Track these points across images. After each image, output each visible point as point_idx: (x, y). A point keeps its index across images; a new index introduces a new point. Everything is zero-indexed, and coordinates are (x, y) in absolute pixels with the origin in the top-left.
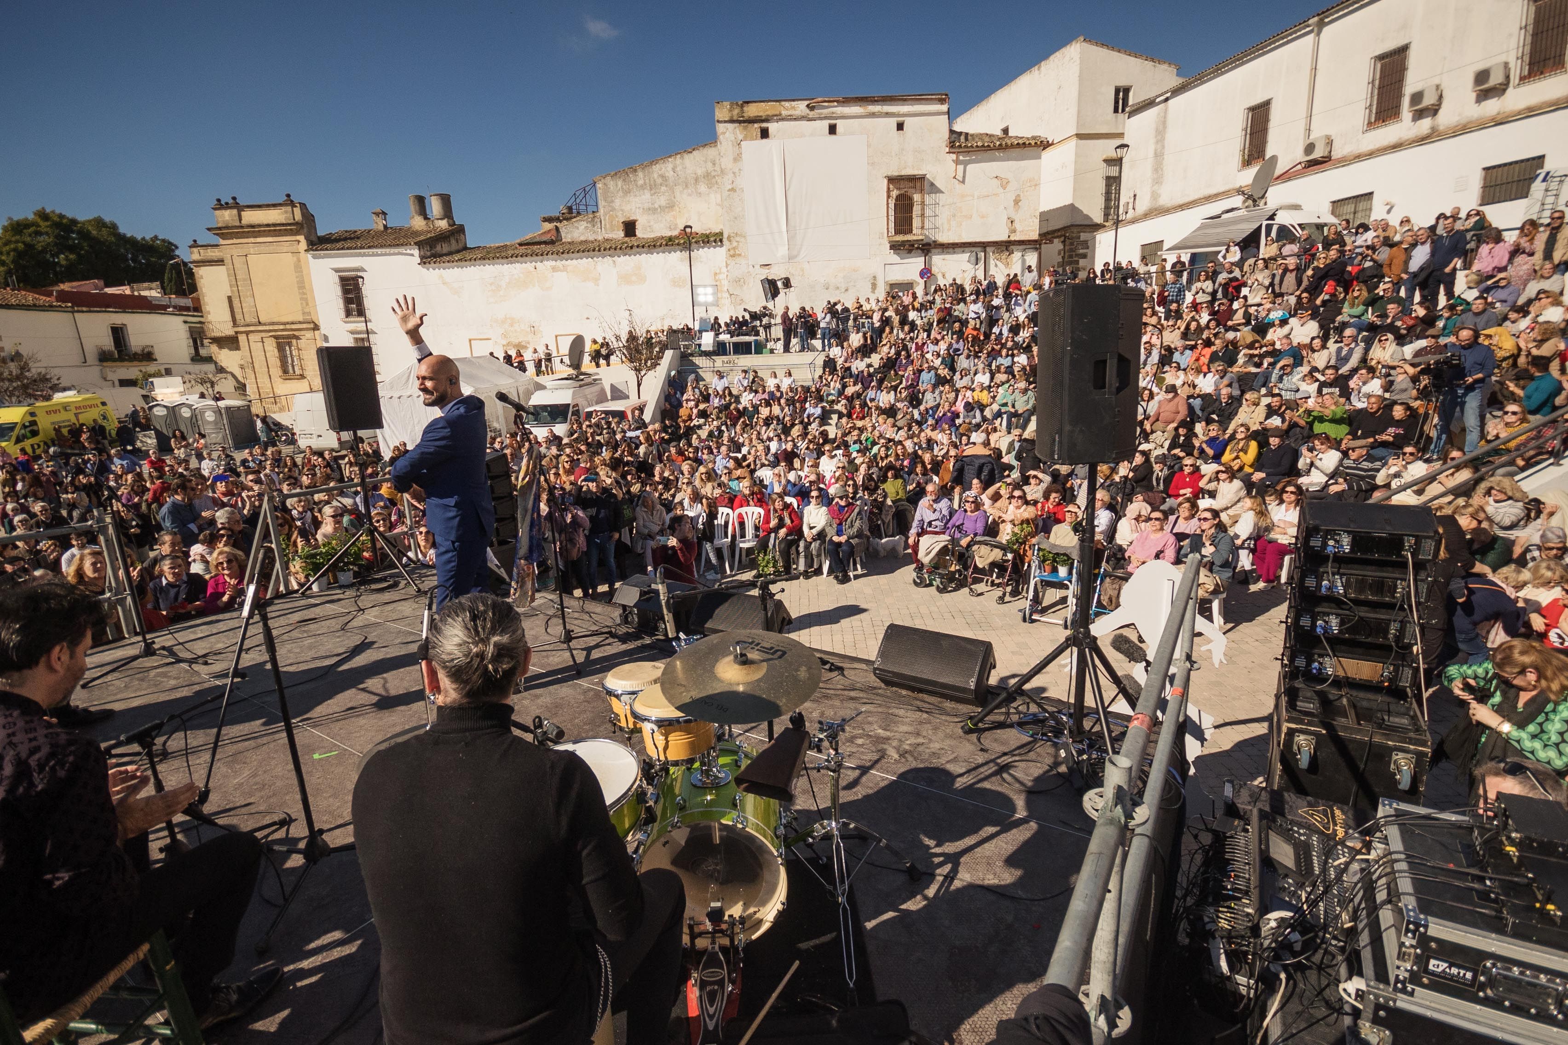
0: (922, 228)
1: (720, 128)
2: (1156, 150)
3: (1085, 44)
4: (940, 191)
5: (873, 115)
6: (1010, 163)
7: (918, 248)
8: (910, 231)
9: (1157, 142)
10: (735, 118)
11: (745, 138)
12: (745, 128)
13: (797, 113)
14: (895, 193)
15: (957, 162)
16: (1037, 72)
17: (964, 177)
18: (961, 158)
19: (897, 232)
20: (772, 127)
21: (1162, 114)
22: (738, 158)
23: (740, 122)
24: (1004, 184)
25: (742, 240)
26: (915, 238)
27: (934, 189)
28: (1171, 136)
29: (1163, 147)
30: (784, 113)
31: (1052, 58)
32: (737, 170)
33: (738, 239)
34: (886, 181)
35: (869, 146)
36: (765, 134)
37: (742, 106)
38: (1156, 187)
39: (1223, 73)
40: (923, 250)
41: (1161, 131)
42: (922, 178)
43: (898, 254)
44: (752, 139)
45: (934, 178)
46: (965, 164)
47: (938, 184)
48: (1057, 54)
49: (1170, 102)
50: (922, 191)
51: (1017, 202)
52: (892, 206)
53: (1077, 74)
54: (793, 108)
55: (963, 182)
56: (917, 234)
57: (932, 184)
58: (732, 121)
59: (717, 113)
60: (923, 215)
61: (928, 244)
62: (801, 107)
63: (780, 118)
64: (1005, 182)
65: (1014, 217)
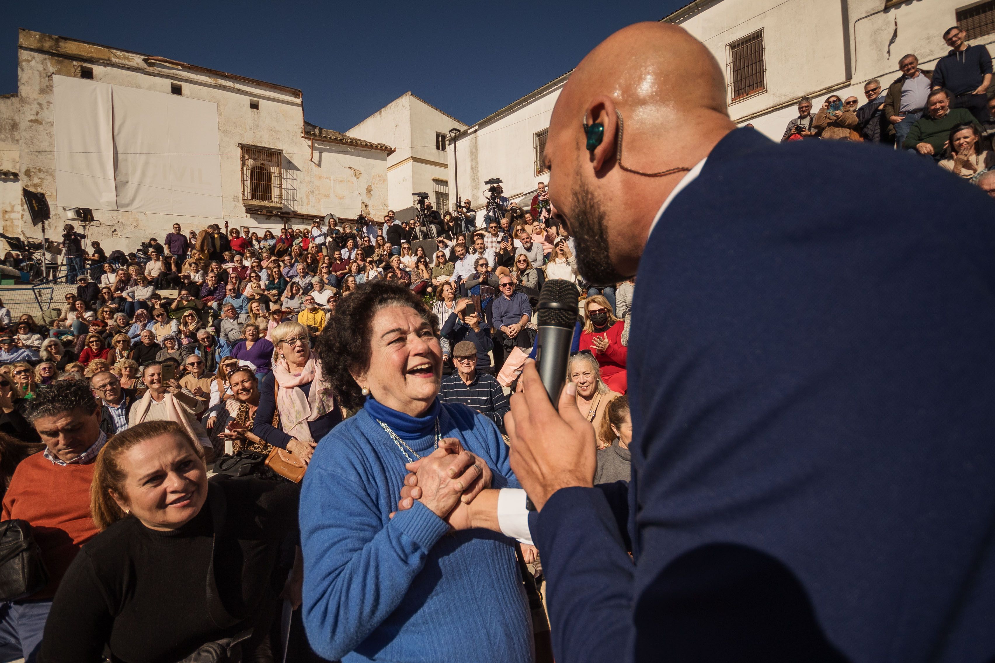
0: (281, 197)
1: (24, 55)
2: (472, 166)
3: (412, 98)
4: (296, 169)
5: (223, 88)
6: (361, 158)
7: (276, 215)
8: (269, 198)
9: (472, 160)
10: (46, 49)
11: (59, 72)
12: (59, 62)
13: (133, 64)
14: (250, 162)
15: (313, 148)
16: (379, 116)
17: (320, 161)
18: (316, 145)
19: (254, 197)
20: (97, 70)
21: (474, 141)
22: (47, 90)
23: (52, 55)
24: (357, 175)
25: (49, 177)
26: (272, 205)
27: (290, 166)
28: (482, 155)
29: (477, 163)
30: (114, 60)
31: (389, 106)
32: (44, 103)
33: (41, 175)
34: (239, 150)
35: (219, 114)
36: (87, 74)
37: (57, 41)
38: (475, 191)
39: (514, 112)
40: (282, 218)
41: (474, 153)
42: (279, 153)
43: (255, 219)
44: (68, 74)
45: (291, 157)
46: (321, 151)
47: (295, 162)
48: (393, 103)
49: (478, 132)
50: (278, 165)
51: (369, 190)
52: (248, 173)
53: (409, 117)
54: (127, 58)
55: (319, 165)
56: (274, 202)
57: (289, 162)
58: (40, 51)
59: (21, 40)
60: (281, 187)
61: (288, 213)
62: (138, 60)
63: (108, 63)
64: (357, 174)
65: (367, 201)
